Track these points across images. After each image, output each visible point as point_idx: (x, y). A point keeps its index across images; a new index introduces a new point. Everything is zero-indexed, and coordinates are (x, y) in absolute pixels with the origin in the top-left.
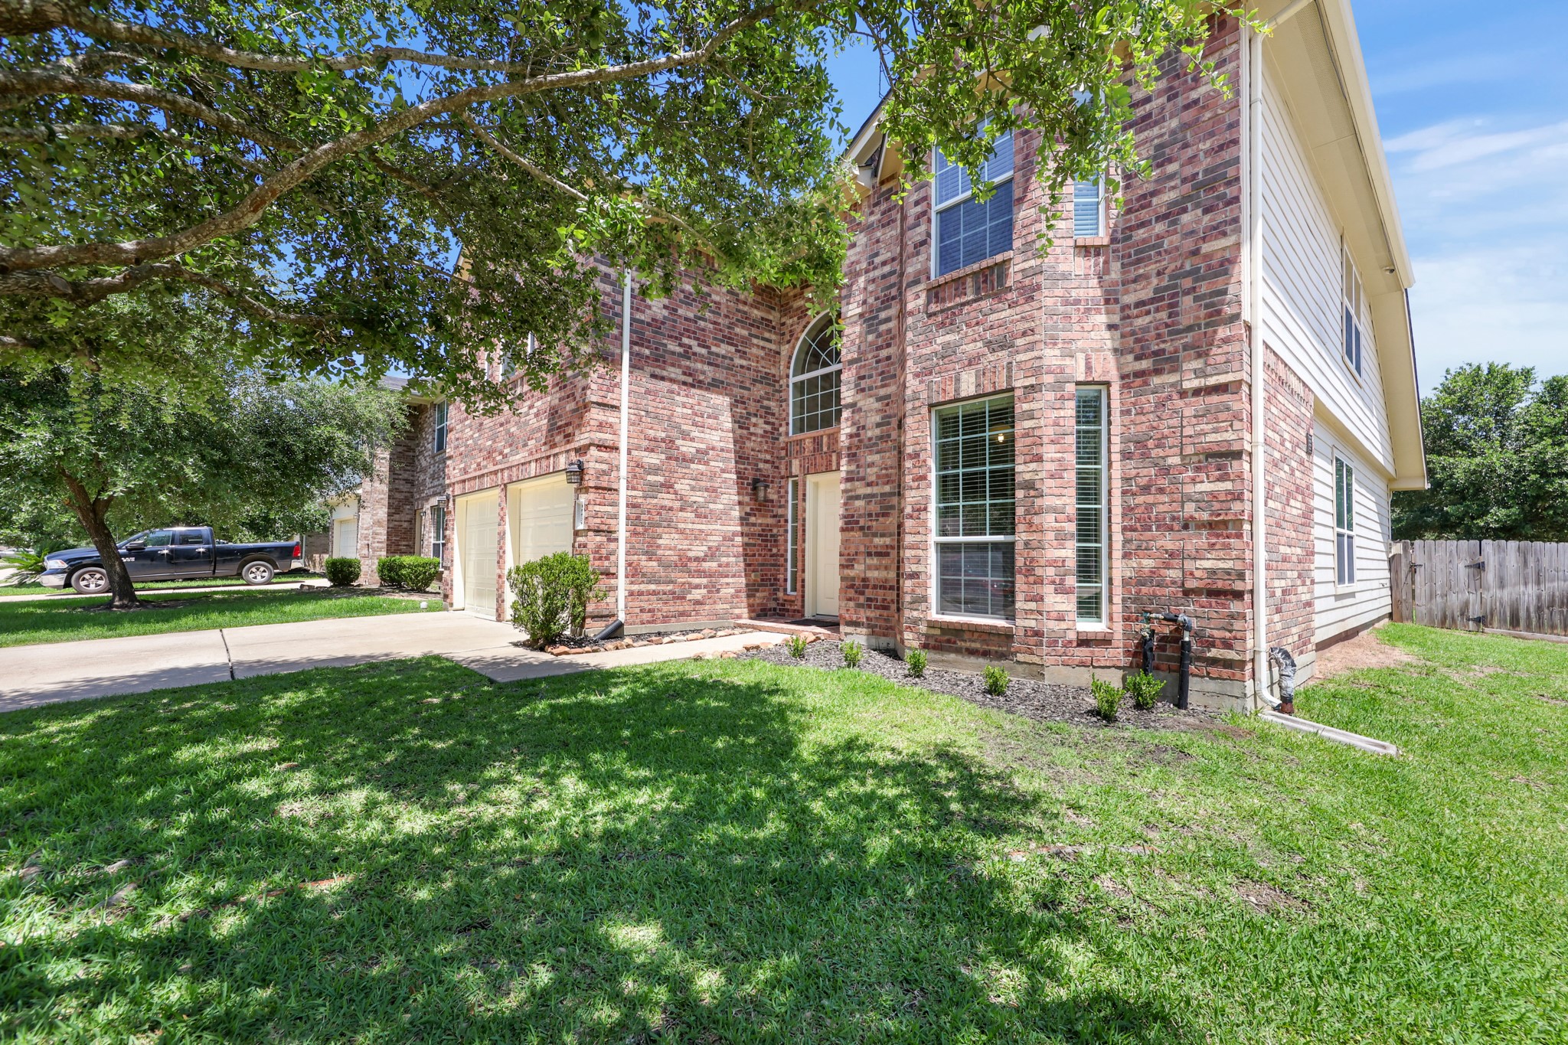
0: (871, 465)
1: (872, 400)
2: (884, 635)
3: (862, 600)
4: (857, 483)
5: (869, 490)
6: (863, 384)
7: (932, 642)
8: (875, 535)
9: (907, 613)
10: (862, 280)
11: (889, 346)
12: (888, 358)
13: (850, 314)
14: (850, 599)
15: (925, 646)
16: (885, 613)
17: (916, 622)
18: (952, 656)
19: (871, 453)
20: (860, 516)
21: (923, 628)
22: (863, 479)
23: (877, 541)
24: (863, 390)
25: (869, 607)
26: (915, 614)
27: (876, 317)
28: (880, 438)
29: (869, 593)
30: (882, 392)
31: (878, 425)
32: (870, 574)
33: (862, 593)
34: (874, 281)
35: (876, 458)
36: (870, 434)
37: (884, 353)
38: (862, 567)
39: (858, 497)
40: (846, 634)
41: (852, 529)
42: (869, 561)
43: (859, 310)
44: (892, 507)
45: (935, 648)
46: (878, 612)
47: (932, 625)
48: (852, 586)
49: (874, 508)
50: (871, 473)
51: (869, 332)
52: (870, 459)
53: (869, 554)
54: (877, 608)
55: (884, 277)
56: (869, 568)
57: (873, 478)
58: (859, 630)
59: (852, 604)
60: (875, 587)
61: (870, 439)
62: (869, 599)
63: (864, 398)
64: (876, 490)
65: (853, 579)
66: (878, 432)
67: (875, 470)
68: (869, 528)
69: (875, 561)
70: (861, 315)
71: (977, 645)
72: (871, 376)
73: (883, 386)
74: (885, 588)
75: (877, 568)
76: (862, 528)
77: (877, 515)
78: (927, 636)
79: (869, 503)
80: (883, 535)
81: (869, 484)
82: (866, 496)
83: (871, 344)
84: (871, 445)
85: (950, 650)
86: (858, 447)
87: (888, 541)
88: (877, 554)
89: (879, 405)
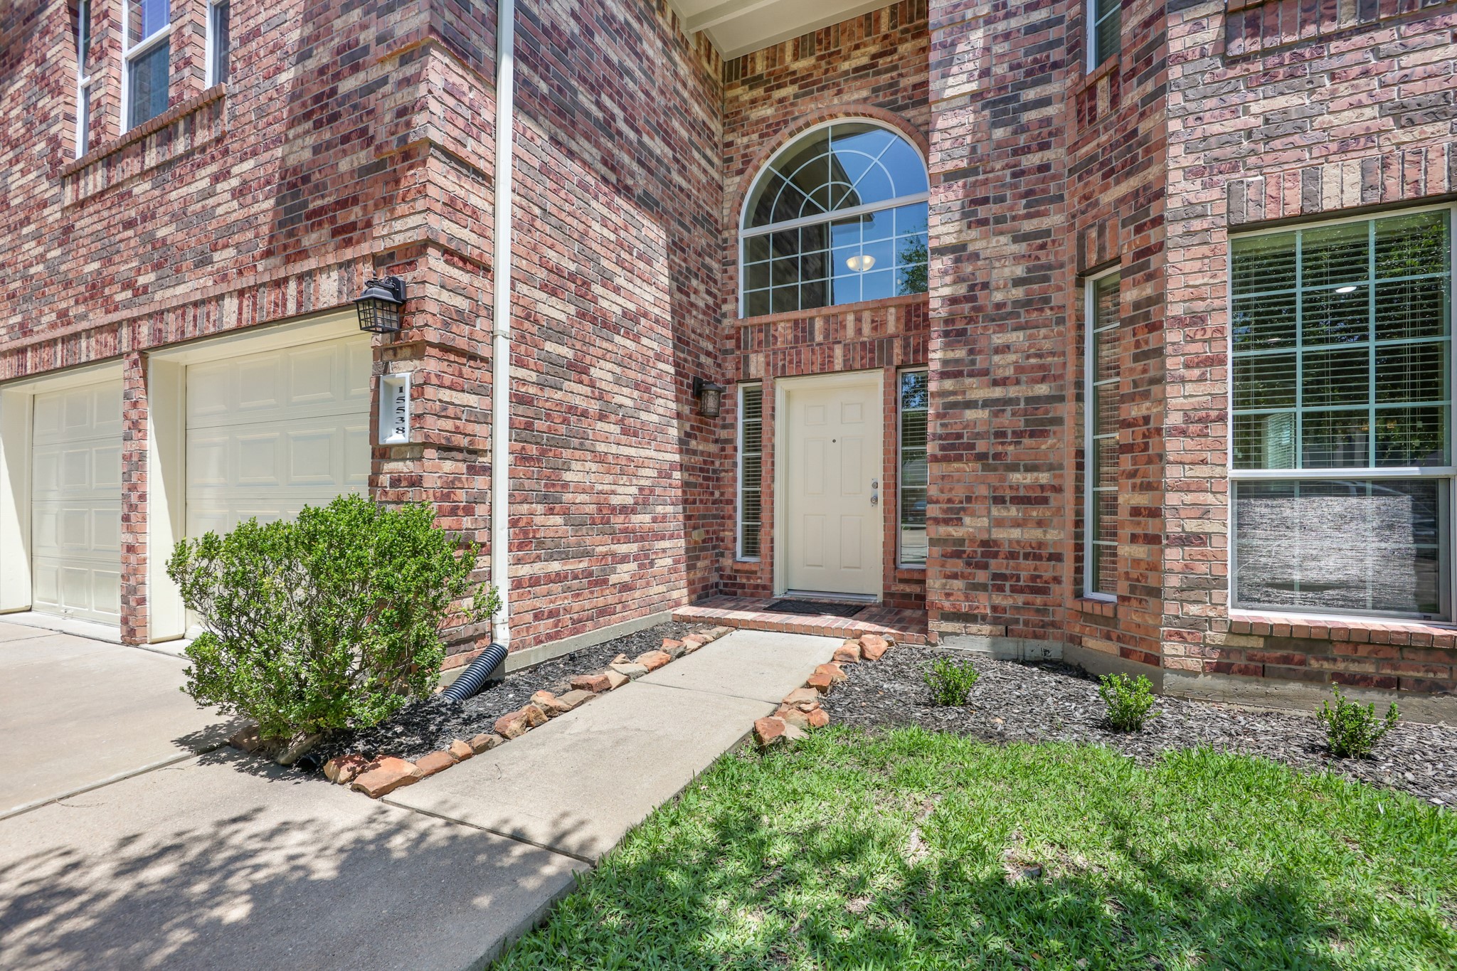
0: (1005, 349)
1: (1003, 239)
2: (1036, 636)
3: (982, 576)
4: (968, 381)
5: (998, 392)
6: (982, 212)
7: (1241, 662)
8: (1014, 468)
9: (1171, 608)
10: (978, 37)
11: (1044, 146)
12: (1044, 168)
13: (948, 93)
14: (955, 576)
15: (1221, 669)
16: (1039, 600)
17: (1196, 624)
18: (1294, 687)
19: (1002, 329)
20: (978, 436)
21: (1216, 636)
22: (985, 373)
23: (1016, 477)
24: (983, 222)
25: (1000, 589)
26: (1194, 610)
27: (1016, 98)
28: (1027, 303)
29: (996, 565)
30: (1028, 226)
31: (1018, 282)
32: (998, 534)
33: (985, 566)
34: (1007, 36)
35: (1017, 337)
36: (998, 297)
37: (1034, 159)
38: (985, 522)
39: (971, 405)
40: (942, 635)
41: (959, 458)
42: (996, 511)
43: (973, 86)
44: (1058, 421)
45: (1245, 672)
46: (1020, 599)
47: (1236, 629)
48: (958, 554)
49: (1007, 420)
50: (1004, 364)
51: (995, 125)
52: (998, 339)
53: (999, 500)
54: (1014, 590)
55: (1032, 29)
56: (999, 523)
57: (1010, 372)
58: (974, 628)
59: (958, 584)
60: (1012, 555)
61: (999, 306)
62: (995, 576)
63: (985, 237)
64: (1012, 392)
65: (961, 541)
66: (1018, 293)
67: (1012, 357)
68: (997, 456)
69: (1013, 511)
70: (975, 96)
71: (1369, 669)
72: (1002, 199)
73: (1029, 216)
74: (1038, 557)
75: (1017, 524)
76: (982, 457)
77: (1018, 434)
78: (1225, 650)
79: (996, 414)
80: (1030, 469)
81: (996, 383)
82: (987, 403)
83: (999, 145)
84: (1002, 316)
85: (1286, 677)
86: (970, 320)
87: (1044, 478)
88: (1017, 500)
89: (1021, 248)
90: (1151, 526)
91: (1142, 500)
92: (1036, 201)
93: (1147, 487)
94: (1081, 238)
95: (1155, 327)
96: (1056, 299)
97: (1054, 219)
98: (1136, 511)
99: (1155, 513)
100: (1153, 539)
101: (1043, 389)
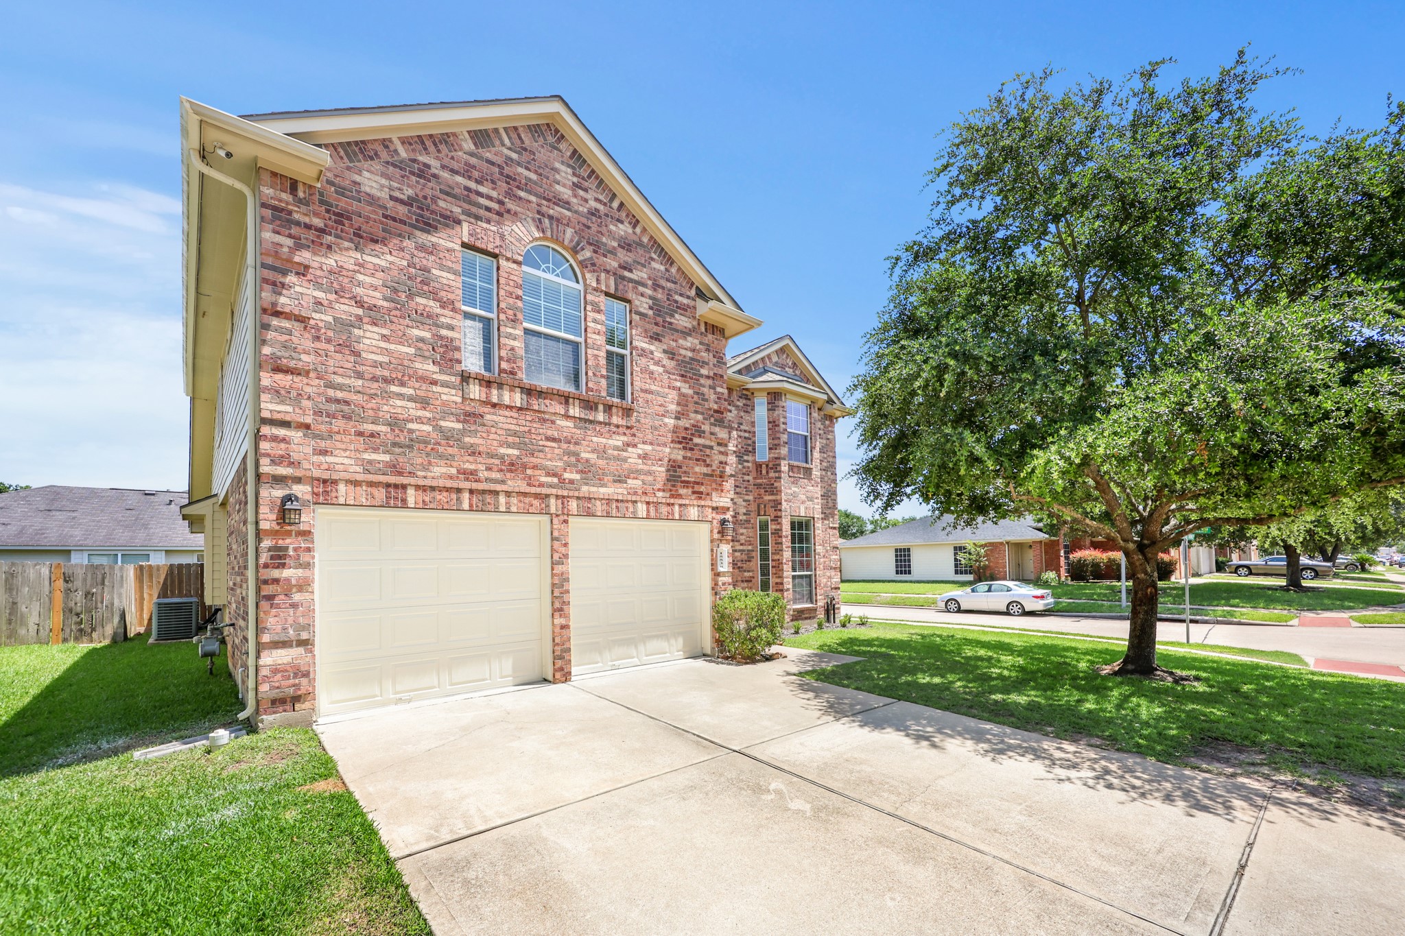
0: (742, 534)
5: (741, 548)
6: (738, 490)
15: (792, 620)
18: (801, 622)
22: (738, 541)
28: (746, 521)
30: (746, 498)
31: (745, 514)
35: (744, 531)
37: (746, 478)
43: (734, 449)
49: (745, 557)
66: (744, 517)
81: (742, 544)
82: (740, 551)
87: (751, 574)
88: (747, 581)
89: (744, 504)
90: (781, 587)
91: (778, 580)
92: (748, 491)
93: (779, 577)
94: (759, 506)
95: (781, 537)
96: (752, 521)
97: (751, 498)
98: (777, 583)
99: (782, 584)
100: (782, 590)
101: (750, 548)
